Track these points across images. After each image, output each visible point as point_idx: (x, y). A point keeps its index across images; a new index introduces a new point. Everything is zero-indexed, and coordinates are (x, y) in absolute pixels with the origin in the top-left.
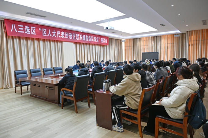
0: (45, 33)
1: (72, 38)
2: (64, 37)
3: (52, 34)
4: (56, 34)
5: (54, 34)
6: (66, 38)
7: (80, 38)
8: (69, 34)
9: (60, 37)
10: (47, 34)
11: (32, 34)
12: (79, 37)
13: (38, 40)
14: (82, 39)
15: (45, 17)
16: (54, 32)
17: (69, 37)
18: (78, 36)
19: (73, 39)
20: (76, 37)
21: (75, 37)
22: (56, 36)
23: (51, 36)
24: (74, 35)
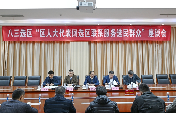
0: (43, 34)
1: (84, 36)
2: (70, 36)
3: (52, 34)
4: (58, 34)
5: (55, 34)
6: (73, 36)
7: (99, 34)
8: (78, 31)
9: (64, 36)
10: (46, 35)
11: (28, 36)
12: (97, 33)
13: (34, 42)
14: (103, 35)
15: (22, 16)
16: (55, 32)
17: (78, 35)
18: (96, 31)
19: (86, 36)
20: (91, 34)
21: (88, 34)
22: (57, 36)
23: (51, 36)
24: (88, 31)
